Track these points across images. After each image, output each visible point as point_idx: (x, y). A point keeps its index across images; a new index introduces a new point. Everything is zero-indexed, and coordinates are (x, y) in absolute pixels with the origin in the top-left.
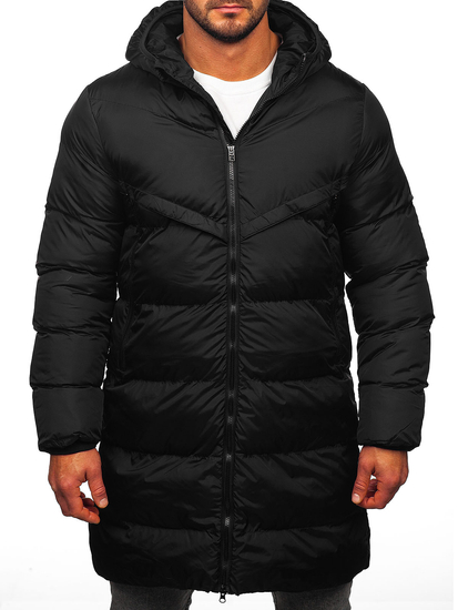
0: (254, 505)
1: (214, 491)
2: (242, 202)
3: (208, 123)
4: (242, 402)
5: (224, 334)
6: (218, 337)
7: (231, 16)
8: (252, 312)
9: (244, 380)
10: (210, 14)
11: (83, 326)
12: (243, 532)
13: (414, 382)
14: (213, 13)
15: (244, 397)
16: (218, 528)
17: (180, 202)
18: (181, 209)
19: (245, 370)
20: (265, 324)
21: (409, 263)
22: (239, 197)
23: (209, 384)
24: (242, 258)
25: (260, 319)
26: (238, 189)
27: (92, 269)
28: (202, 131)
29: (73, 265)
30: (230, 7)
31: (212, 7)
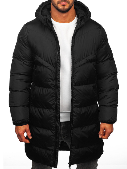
13: (114, 105)
14: (59, 5)
30: (64, 3)
31: (59, 3)
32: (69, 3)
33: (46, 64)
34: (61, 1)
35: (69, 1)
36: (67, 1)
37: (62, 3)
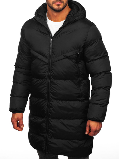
0: (53, 132)
1: (44, 127)
2: (53, 54)
3: (47, 33)
4: (50, 105)
5: (47, 87)
6: (45, 88)
7: (58, 5)
8: (53, 82)
9: (51, 100)
10: (53, 5)
11: (21, 82)
12: (50, 139)
13: (101, 104)
14: (54, 4)
15: (51, 104)
16: (45, 137)
17: (38, 52)
18: (38, 54)
19: (52, 97)
20: (56, 86)
21: (102, 72)
22: (53, 52)
23: (43, 99)
24: (52, 68)
25: (55, 84)
26: (52, 50)
27: (24, 68)
28: (45, 35)
29: (19, 67)
30: (58, 3)
31: (54, 3)
32: (63, 2)
33: (40, 57)
34: (56, 1)
35: (63, 1)
36: (62, 1)
37: (57, 3)
